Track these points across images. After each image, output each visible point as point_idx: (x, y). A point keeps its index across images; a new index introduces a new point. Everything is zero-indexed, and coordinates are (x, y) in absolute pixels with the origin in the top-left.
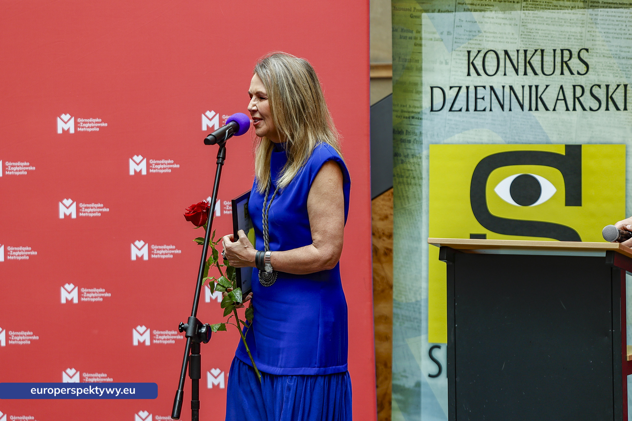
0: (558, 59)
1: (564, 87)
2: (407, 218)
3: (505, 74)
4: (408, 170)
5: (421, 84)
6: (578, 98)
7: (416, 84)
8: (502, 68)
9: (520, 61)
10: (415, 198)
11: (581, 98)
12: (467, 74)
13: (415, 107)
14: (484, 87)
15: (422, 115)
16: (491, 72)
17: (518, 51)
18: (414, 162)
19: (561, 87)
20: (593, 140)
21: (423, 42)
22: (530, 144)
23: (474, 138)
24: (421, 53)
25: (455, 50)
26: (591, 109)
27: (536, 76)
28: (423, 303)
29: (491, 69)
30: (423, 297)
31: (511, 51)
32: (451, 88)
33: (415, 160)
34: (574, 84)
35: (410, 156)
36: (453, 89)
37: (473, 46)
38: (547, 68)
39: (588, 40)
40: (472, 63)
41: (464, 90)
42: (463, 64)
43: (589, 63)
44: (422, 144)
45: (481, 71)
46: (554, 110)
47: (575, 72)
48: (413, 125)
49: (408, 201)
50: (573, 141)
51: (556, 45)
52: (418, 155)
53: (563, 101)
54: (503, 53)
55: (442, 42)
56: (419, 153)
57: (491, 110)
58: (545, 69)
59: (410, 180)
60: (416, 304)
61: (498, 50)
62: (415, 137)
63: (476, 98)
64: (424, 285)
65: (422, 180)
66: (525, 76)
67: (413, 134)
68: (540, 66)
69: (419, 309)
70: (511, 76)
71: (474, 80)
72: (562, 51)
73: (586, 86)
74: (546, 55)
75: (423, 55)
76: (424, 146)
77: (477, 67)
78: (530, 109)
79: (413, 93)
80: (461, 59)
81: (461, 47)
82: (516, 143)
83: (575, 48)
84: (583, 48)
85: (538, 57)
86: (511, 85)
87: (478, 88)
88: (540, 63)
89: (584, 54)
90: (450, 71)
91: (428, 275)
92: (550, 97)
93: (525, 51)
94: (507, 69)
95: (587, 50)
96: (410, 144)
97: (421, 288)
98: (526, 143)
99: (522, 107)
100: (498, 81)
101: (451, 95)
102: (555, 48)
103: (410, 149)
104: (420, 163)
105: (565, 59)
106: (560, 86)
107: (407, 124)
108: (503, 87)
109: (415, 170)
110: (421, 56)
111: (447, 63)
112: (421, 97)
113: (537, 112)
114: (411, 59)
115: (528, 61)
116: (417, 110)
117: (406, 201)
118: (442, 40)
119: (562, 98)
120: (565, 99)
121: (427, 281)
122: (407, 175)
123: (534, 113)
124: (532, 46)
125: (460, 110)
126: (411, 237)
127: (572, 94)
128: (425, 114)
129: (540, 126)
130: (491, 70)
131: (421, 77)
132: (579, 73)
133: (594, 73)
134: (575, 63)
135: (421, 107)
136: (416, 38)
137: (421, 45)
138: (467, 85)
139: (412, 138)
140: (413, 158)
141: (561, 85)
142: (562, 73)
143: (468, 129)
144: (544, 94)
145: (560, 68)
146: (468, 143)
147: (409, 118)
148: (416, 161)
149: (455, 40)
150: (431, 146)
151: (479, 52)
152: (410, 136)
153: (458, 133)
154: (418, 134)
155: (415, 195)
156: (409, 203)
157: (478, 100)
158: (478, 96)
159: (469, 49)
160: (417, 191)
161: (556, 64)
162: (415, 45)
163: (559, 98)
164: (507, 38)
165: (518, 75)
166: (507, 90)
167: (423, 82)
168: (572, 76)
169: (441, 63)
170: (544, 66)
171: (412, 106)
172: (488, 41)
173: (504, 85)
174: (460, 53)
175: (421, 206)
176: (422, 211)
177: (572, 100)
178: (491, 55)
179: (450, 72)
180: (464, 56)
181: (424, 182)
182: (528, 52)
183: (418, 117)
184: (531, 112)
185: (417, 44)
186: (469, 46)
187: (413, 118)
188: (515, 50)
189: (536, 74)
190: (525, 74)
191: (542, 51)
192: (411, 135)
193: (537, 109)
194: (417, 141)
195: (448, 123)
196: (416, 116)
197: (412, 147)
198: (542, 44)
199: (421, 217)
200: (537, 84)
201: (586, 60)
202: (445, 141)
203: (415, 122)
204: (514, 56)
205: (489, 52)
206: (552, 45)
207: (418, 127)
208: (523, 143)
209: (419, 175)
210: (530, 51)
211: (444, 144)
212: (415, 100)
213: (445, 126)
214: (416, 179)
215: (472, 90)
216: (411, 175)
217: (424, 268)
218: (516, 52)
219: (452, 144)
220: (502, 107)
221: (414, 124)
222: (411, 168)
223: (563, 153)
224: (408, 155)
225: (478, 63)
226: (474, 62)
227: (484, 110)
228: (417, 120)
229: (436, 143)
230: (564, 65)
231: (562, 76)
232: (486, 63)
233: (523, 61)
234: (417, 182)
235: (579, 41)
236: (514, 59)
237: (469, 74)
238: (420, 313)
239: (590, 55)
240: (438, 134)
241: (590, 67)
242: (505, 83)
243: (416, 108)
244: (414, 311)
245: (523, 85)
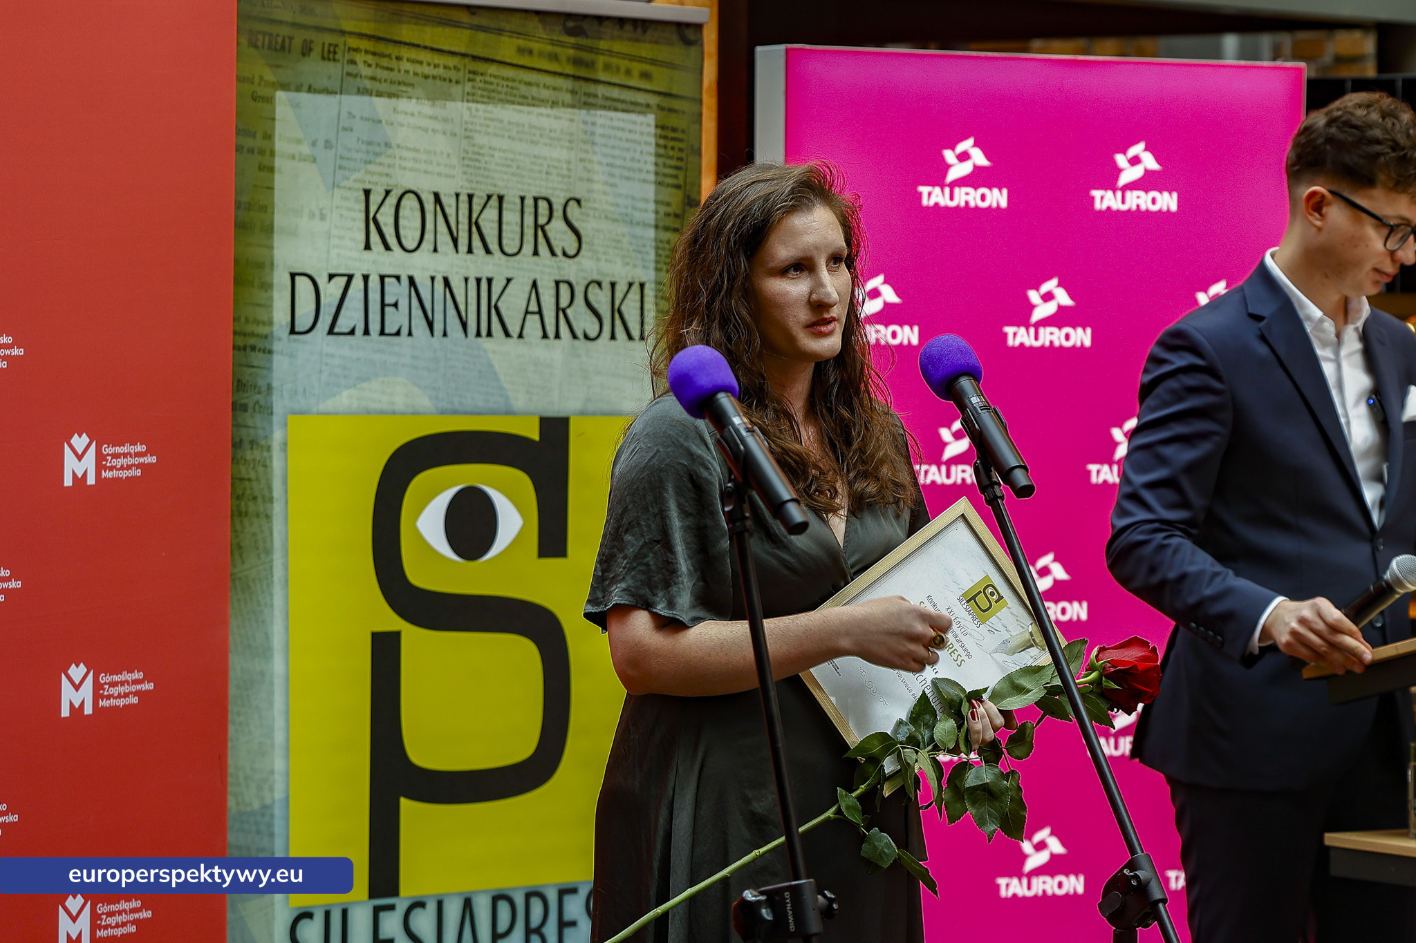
0: (529, 220)
1: (539, 283)
2: (239, 600)
3: (435, 250)
4: (242, 479)
5: (272, 264)
6: (564, 311)
7: (260, 266)
8: (429, 236)
9: (460, 219)
10: (258, 548)
11: (569, 311)
12: (363, 245)
13: (258, 322)
14: (398, 278)
15: (271, 343)
16: (410, 244)
17: (457, 195)
18: (254, 460)
19: (535, 285)
20: (591, 407)
21: (278, 162)
22: (478, 414)
23: (380, 401)
24: (271, 188)
25: (338, 186)
26: (586, 337)
27: (489, 255)
28: (277, 811)
29: (410, 235)
30: (279, 795)
31: (445, 195)
32: (331, 277)
33: (256, 454)
34: (558, 278)
35: (246, 445)
36: (335, 280)
37: (375, 178)
38: (509, 239)
39: (581, 179)
40: (375, 219)
41: (358, 283)
42: (354, 220)
43: (582, 232)
44: (272, 413)
45: (392, 241)
46: (520, 336)
47: (559, 252)
48: (253, 367)
49: (241, 556)
50: (555, 409)
51: (526, 187)
52: (263, 443)
53: (537, 317)
54: (432, 198)
55: (314, 165)
56: (266, 437)
57: (410, 334)
58: (504, 242)
59: (246, 504)
60: (263, 815)
61: (422, 192)
62: (257, 397)
63: (383, 305)
64: (279, 764)
65: (272, 503)
66: (470, 256)
67: (252, 388)
68: (496, 232)
69: (270, 825)
70: (446, 254)
71: (379, 261)
72: (536, 200)
73: (577, 283)
74: (507, 209)
75: (276, 192)
76: (275, 419)
77: (384, 229)
78: (478, 334)
79: (253, 286)
80: (349, 209)
81: (351, 180)
82: (455, 412)
83: (558, 197)
84: (572, 196)
85: (491, 214)
86: (446, 275)
87: (387, 280)
88: (496, 225)
89: (573, 209)
90: (329, 236)
91: (287, 739)
92: (513, 304)
93: (470, 197)
94: (438, 236)
95: (578, 202)
96: (247, 414)
97: (272, 772)
98: (471, 413)
99: (464, 325)
100: (423, 265)
101: (331, 295)
102: (523, 194)
103: (246, 426)
104: (268, 463)
105: (542, 220)
106: (530, 282)
107: (240, 365)
108: (433, 279)
109: (258, 479)
110: (273, 195)
111: (323, 218)
112: (271, 298)
113: (489, 339)
114: (249, 204)
115: (474, 220)
116: (262, 330)
117: (237, 557)
118: (314, 160)
119: (536, 309)
120: (540, 312)
121: (287, 757)
122: (241, 493)
123: (484, 342)
124: (483, 187)
125: (352, 332)
126: (249, 646)
127: (553, 300)
128: (279, 339)
129: (495, 373)
130: (410, 240)
131: (271, 247)
132: (565, 254)
133: (590, 254)
134: (557, 228)
135: (270, 323)
136: (262, 152)
137: (271, 170)
138: (365, 272)
139: (251, 398)
140: (252, 448)
141: (533, 278)
142: (536, 253)
143: (367, 379)
144: (503, 298)
145: (532, 240)
146: (368, 412)
147: (245, 349)
148: (258, 459)
149: (339, 162)
150: (291, 418)
151: (388, 193)
152: (246, 395)
153: (348, 387)
154: (263, 389)
155: (256, 541)
156: (243, 563)
157: (387, 309)
158: (387, 301)
159: (367, 187)
160: (262, 531)
161: (526, 230)
162: (261, 168)
163: (530, 309)
164: (438, 164)
165: (457, 251)
166: (439, 285)
167: (275, 262)
168: (554, 258)
169: (312, 216)
170: (504, 234)
171: (251, 320)
172: (405, 169)
173: (433, 274)
174: (348, 194)
175: (271, 568)
176: (272, 582)
177: (553, 314)
178: (410, 203)
179: (329, 238)
180: (357, 201)
181: (277, 508)
182: (475, 200)
183: (263, 347)
184: (479, 339)
185: (265, 166)
186: (368, 178)
187: (253, 348)
188: (453, 192)
189: (488, 251)
190: (470, 251)
191: (501, 198)
192: (247, 391)
193: (489, 334)
194: (261, 407)
195: (327, 364)
196: (260, 344)
197: (250, 423)
198: (500, 183)
199: (271, 595)
200: (490, 275)
201: (576, 224)
202: (322, 407)
203: (256, 358)
204: (450, 206)
205: (407, 196)
206: (519, 186)
207: (265, 372)
208: (466, 413)
209: (266, 492)
210: (479, 197)
211: (319, 413)
212: (258, 305)
213: (321, 372)
214: (260, 500)
215: (374, 283)
216: (248, 492)
217: (279, 723)
218: (455, 197)
219: (336, 413)
220: (430, 325)
221: (255, 364)
222: (248, 473)
223: (536, 436)
224: (241, 441)
225: (386, 218)
226: (379, 217)
227: (398, 333)
228: (261, 355)
229: (302, 413)
230: (540, 233)
231: (536, 258)
232: (402, 222)
233: (466, 221)
234: (261, 508)
235: (566, 180)
236: (451, 215)
237: (368, 247)
238: (272, 835)
239: (583, 214)
240: (305, 391)
241: (584, 239)
242: (435, 271)
243: (261, 326)
244: (258, 832)
245: (466, 275)
